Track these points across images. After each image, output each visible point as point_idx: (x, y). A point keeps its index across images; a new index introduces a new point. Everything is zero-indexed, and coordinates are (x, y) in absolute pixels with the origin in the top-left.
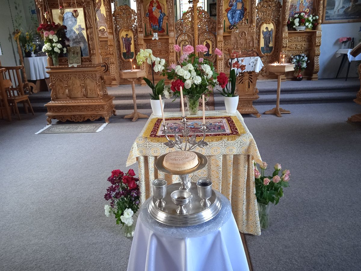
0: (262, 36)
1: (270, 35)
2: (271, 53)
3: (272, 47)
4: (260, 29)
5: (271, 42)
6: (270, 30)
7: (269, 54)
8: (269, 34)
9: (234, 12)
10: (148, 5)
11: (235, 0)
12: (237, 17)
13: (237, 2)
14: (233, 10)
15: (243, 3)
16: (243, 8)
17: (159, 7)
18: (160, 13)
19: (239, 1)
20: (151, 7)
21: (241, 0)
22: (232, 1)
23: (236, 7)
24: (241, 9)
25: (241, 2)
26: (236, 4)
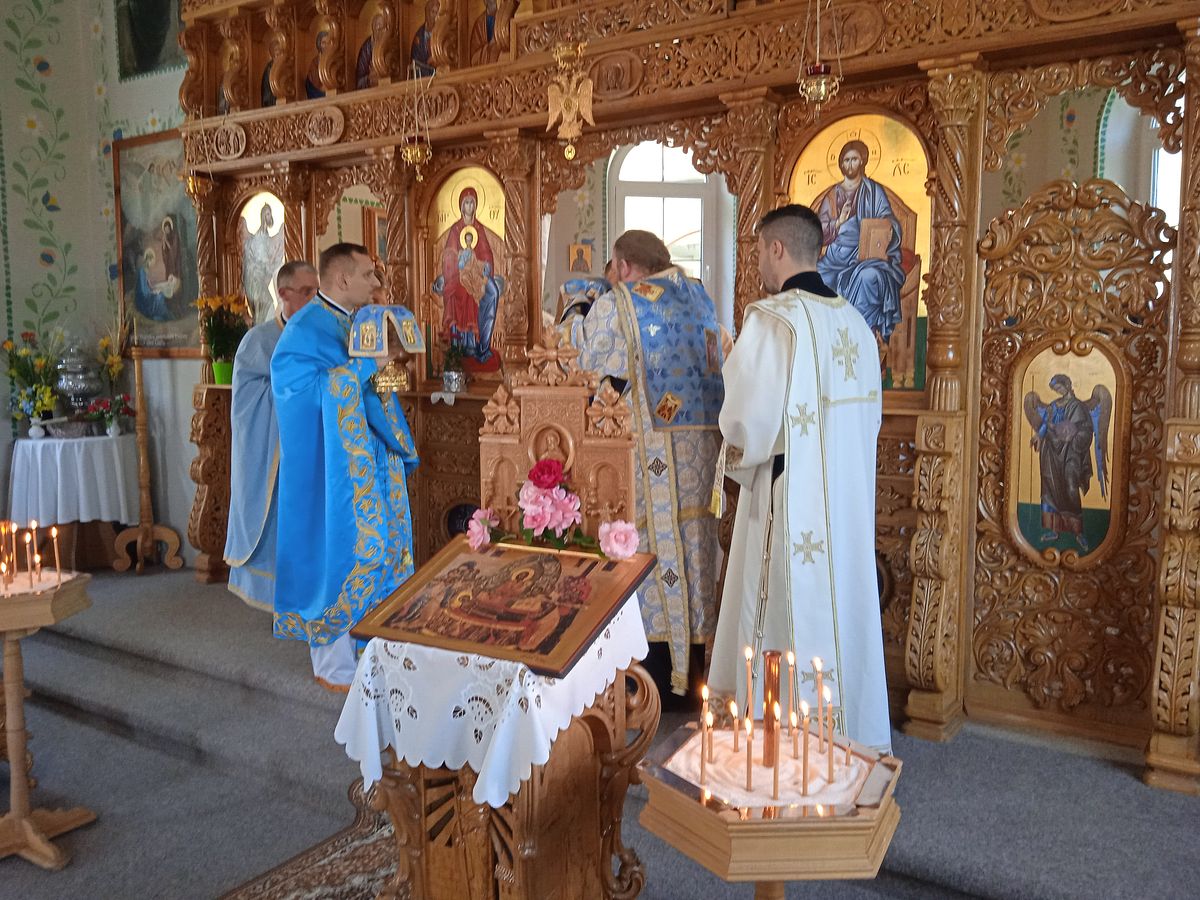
0: (1023, 432)
1: (1091, 429)
2: (1096, 557)
3: (1103, 515)
4: (1006, 385)
5: (1094, 481)
6: (1084, 394)
7: (1075, 560)
8: (1076, 418)
9: (840, 276)
10: (443, 242)
11: (845, 208)
12: (861, 303)
13: (859, 217)
14: (835, 265)
15: (896, 220)
16: (897, 254)
17: (484, 250)
18: (486, 278)
19: (869, 212)
20: (455, 250)
21: (887, 205)
22: (827, 213)
23: (853, 243)
24: (886, 258)
25: (886, 216)
26: (851, 229)
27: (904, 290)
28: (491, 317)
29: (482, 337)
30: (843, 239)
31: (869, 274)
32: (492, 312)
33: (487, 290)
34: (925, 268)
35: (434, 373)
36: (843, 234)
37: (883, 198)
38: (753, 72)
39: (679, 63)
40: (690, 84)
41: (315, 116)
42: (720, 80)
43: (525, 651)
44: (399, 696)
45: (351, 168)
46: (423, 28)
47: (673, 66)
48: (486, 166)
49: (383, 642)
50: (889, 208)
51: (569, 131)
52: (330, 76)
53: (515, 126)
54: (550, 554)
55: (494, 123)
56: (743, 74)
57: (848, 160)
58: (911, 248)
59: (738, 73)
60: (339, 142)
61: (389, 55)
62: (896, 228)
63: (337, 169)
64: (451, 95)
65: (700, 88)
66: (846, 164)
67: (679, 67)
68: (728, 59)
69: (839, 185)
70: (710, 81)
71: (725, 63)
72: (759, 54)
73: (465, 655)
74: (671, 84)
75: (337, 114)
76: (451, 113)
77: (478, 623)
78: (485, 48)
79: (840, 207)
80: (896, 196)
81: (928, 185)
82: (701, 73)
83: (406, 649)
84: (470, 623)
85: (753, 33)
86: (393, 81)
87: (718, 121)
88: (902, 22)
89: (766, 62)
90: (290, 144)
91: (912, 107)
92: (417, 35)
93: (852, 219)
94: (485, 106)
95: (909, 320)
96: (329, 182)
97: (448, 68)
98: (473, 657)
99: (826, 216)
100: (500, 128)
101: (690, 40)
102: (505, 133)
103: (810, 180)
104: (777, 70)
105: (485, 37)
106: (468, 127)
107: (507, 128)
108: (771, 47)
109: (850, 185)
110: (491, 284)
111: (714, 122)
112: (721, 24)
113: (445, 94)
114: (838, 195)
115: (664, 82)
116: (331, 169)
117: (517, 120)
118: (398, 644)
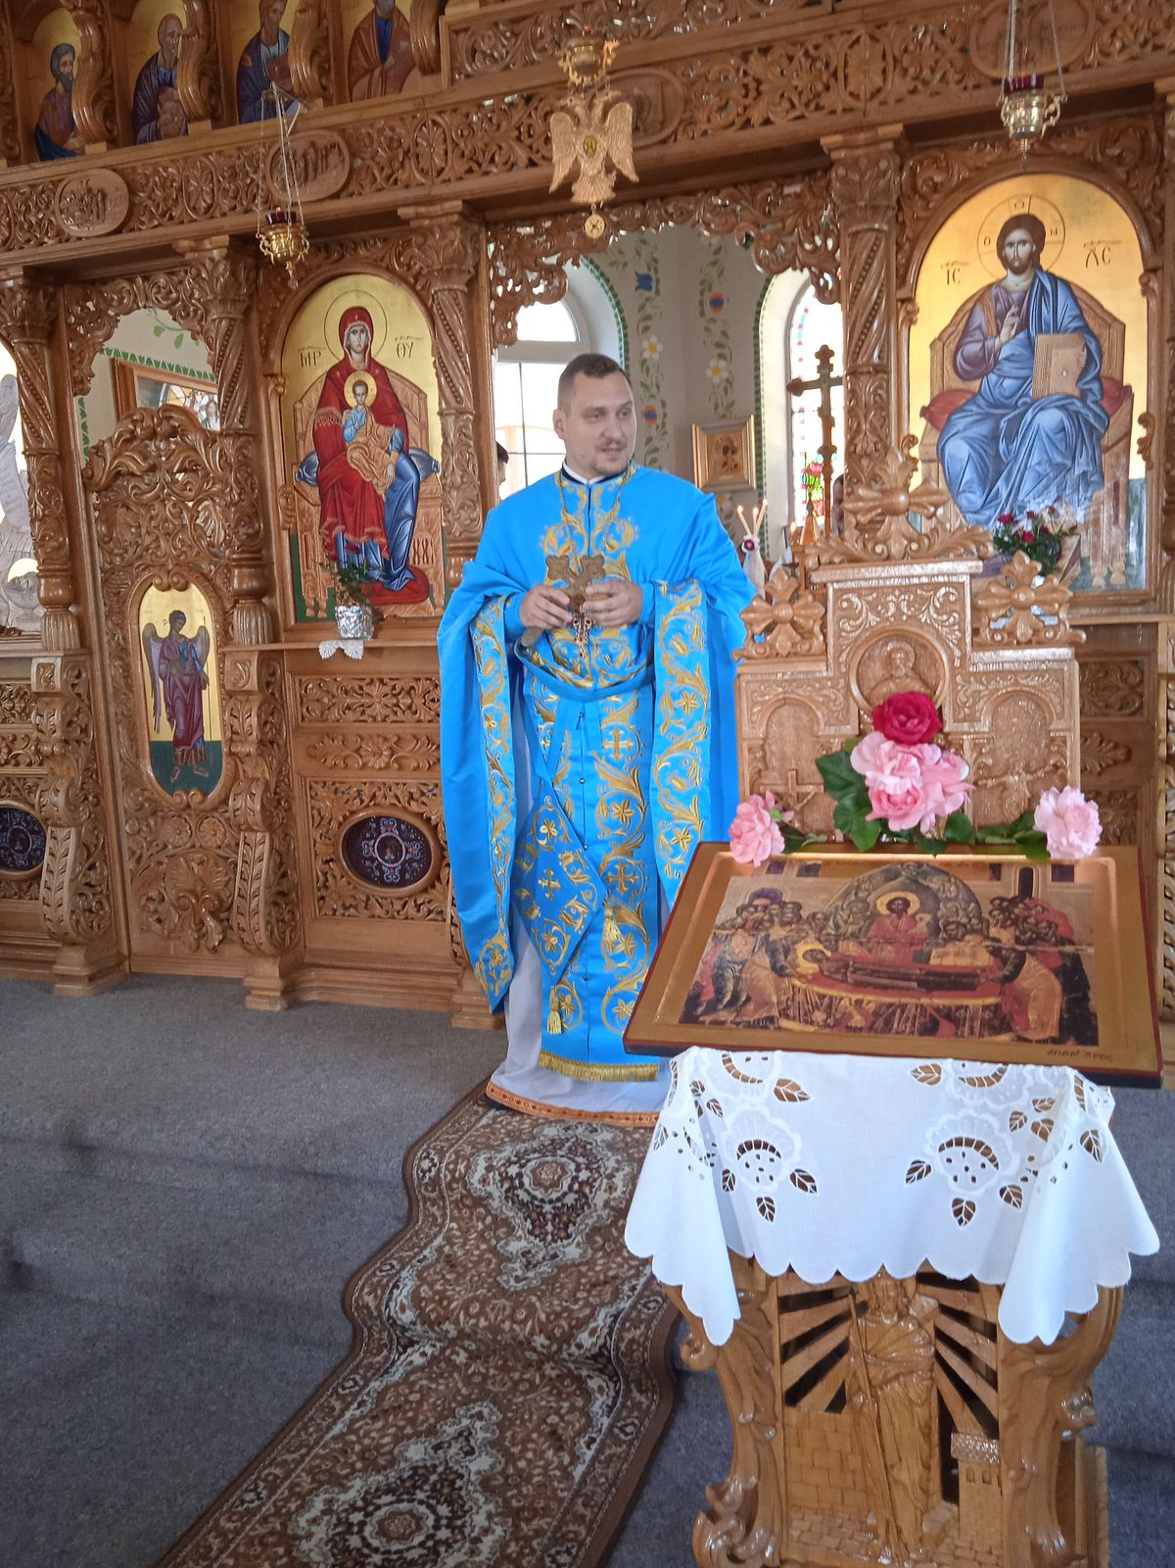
9: (1003, 424)
10: (314, 397)
11: (1009, 320)
12: (1039, 464)
13: (1033, 333)
14: (996, 407)
15: (1092, 335)
16: (1095, 386)
17: (390, 409)
18: (395, 454)
19: (1048, 326)
20: (334, 410)
21: (1076, 312)
22: (979, 327)
23: (1024, 373)
24: (1077, 393)
25: (1076, 329)
26: (1018, 351)
27: (1106, 441)
28: (408, 516)
29: (392, 548)
30: (1007, 367)
31: (1049, 419)
32: (408, 508)
33: (399, 473)
34: (1140, 406)
35: (309, 613)
36: (1006, 359)
37: (1070, 302)
38: (876, 102)
39: (746, 86)
40: (767, 122)
41: (68, 189)
42: (818, 115)
43: (1038, 1042)
44: (765, 1154)
45: (132, 281)
46: (257, 41)
47: (736, 93)
48: (389, 270)
49: (717, 1055)
50: (1081, 316)
51: (593, 190)
52: (92, 118)
53: (455, 197)
54: (919, 864)
55: (414, 193)
56: (860, 105)
57: (1011, 244)
58: (1117, 377)
59: (852, 102)
60: (118, 231)
61: (206, 81)
62: (1093, 347)
63: (104, 281)
64: (333, 146)
65: (782, 126)
66: (1010, 252)
67: (746, 96)
68: (832, 81)
69: (998, 283)
70: (801, 117)
71: (827, 88)
72: (884, 71)
73: (929, 1062)
74: (733, 123)
75: (112, 182)
76: (334, 177)
77: (888, 1000)
78: (377, 72)
79: (1000, 317)
80: (1092, 298)
81: (1145, 280)
82: (786, 105)
83: (780, 1064)
84: (872, 1000)
85: (873, 38)
86: (215, 126)
87: (797, 188)
88: (1125, 18)
89: (898, 85)
90: (21, 237)
91: (1119, 159)
92: (247, 50)
93: (1022, 336)
94: (396, 165)
95: (1116, 486)
96: (90, 304)
97: (320, 102)
98: (948, 1065)
99: (978, 332)
100: (429, 201)
101: (765, 51)
102: (437, 209)
103: (951, 277)
104: (916, 98)
105: (375, 53)
106: (369, 200)
107: (442, 199)
108: (906, 60)
109: (1017, 283)
110: (405, 463)
111: (788, 190)
112: (818, 24)
113: (321, 143)
114: (997, 299)
115: (719, 119)
116: (93, 282)
117: (455, 187)
118: (756, 1055)
